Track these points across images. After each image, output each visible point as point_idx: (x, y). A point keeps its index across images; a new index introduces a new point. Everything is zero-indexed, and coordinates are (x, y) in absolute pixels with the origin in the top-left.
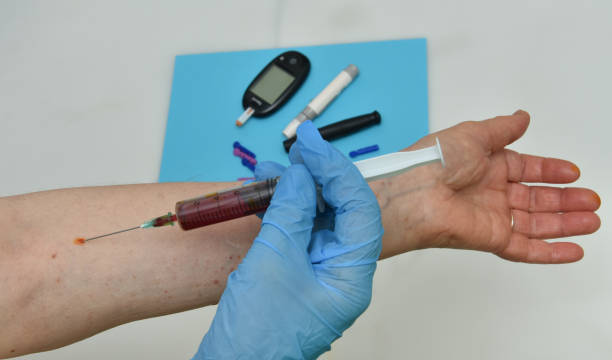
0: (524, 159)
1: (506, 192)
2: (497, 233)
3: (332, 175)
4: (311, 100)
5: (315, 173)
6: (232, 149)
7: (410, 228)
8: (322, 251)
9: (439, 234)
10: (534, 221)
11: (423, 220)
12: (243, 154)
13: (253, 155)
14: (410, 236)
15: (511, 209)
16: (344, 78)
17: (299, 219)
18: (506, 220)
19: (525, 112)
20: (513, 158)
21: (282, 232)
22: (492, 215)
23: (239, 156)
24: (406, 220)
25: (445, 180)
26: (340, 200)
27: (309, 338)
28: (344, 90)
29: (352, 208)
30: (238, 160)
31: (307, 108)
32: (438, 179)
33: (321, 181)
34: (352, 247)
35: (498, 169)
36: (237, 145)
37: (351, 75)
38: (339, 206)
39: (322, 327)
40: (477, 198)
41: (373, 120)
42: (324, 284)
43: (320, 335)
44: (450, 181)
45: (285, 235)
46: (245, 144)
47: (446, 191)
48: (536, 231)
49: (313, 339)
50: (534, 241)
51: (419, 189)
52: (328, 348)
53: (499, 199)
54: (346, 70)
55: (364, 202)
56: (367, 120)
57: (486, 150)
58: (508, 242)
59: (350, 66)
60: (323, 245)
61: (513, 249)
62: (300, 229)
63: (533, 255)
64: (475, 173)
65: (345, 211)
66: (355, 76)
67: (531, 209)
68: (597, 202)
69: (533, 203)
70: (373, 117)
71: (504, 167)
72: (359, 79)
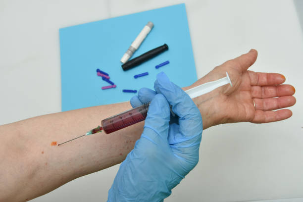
0: (258, 75)
1: (250, 91)
2: (248, 112)
3: (177, 102)
4: (132, 43)
5: (170, 100)
6: (96, 73)
7: (209, 117)
8: (174, 138)
9: (223, 118)
10: (265, 103)
11: (215, 113)
12: (102, 75)
13: (107, 75)
14: (209, 121)
15: (253, 98)
16: (147, 29)
17: (163, 124)
18: (252, 105)
19: (255, 50)
20: (252, 75)
21: (156, 132)
22: (245, 105)
23: (100, 76)
24: (207, 114)
25: (223, 92)
26: (182, 114)
27: (171, 182)
28: (147, 35)
29: (189, 118)
30: (100, 78)
31: (131, 47)
32: (220, 92)
33: (172, 104)
34: (190, 138)
35: (246, 81)
36: (98, 71)
37: (150, 27)
38: (182, 116)
39: (177, 176)
40: (237, 97)
41: (164, 48)
42: (176, 156)
43: (176, 180)
44: (225, 92)
45: (157, 133)
46: (102, 69)
47: (223, 97)
48: (266, 107)
49: (173, 182)
50: (267, 112)
51: (212, 98)
52: (179, 183)
53: (248, 95)
54: (147, 25)
55: (195, 115)
56: (161, 49)
57: (240, 73)
58: (254, 116)
59: (149, 23)
60: (175, 135)
61: (257, 118)
62: (164, 129)
63: (267, 119)
64: (236, 86)
65: (185, 119)
66: (152, 27)
67: (263, 97)
68: (294, 90)
69: (263, 94)
70: (164, 47)
71: (248, 80)
72: (154, 29)
